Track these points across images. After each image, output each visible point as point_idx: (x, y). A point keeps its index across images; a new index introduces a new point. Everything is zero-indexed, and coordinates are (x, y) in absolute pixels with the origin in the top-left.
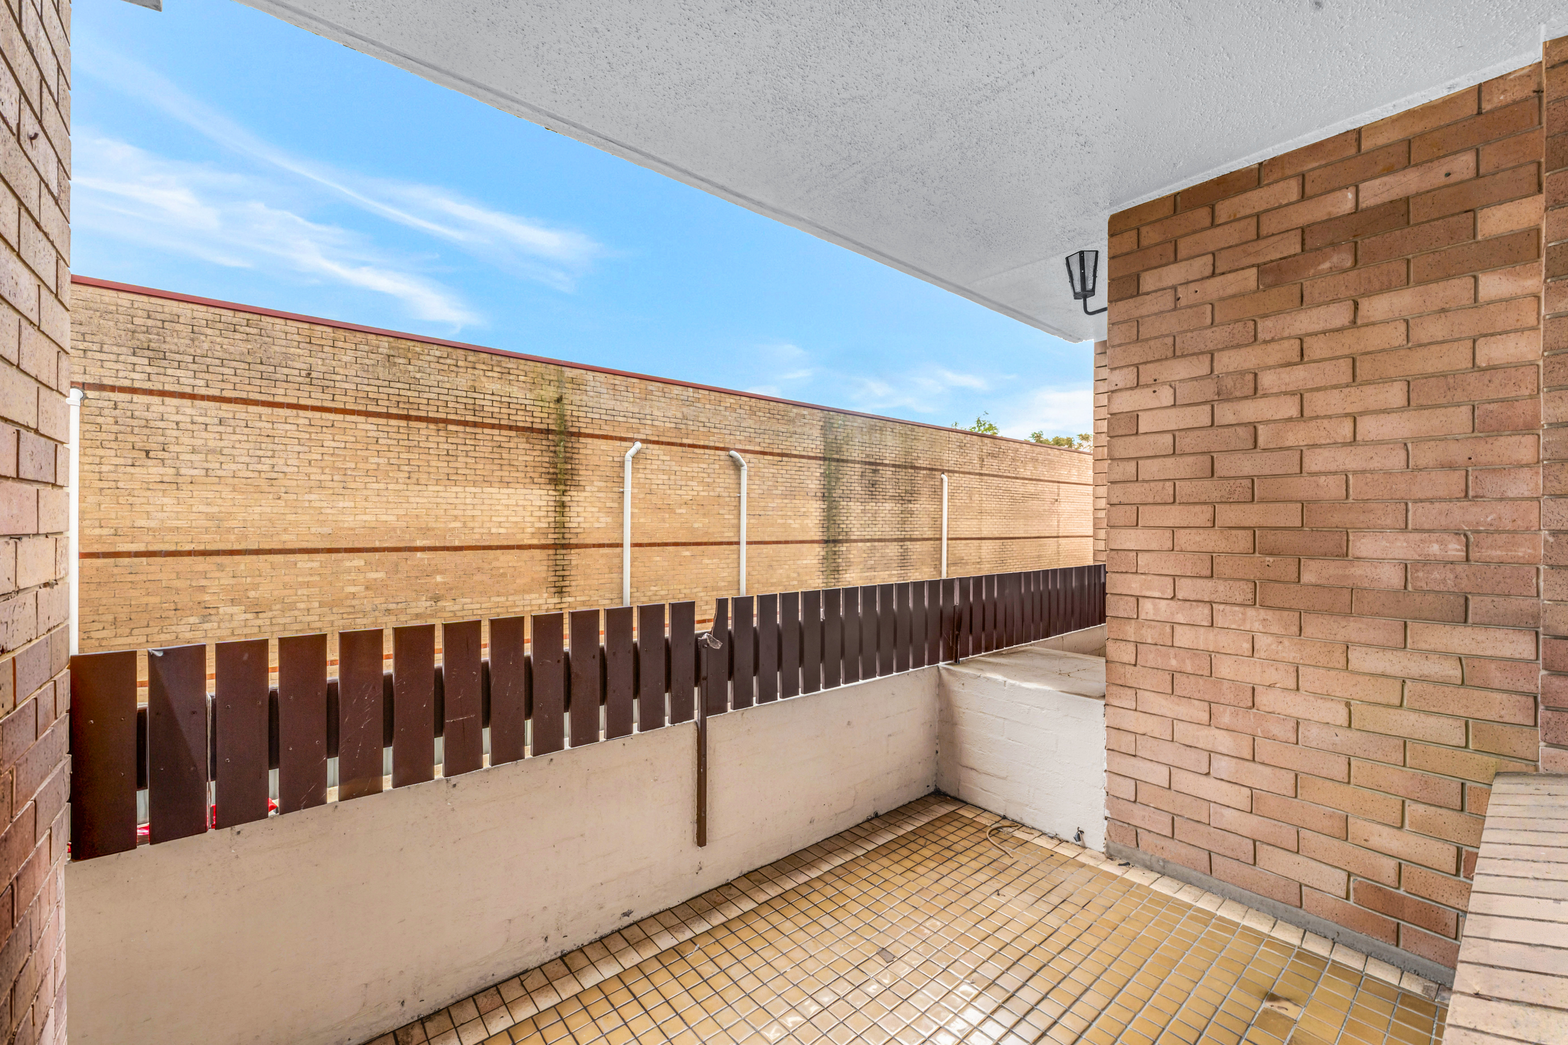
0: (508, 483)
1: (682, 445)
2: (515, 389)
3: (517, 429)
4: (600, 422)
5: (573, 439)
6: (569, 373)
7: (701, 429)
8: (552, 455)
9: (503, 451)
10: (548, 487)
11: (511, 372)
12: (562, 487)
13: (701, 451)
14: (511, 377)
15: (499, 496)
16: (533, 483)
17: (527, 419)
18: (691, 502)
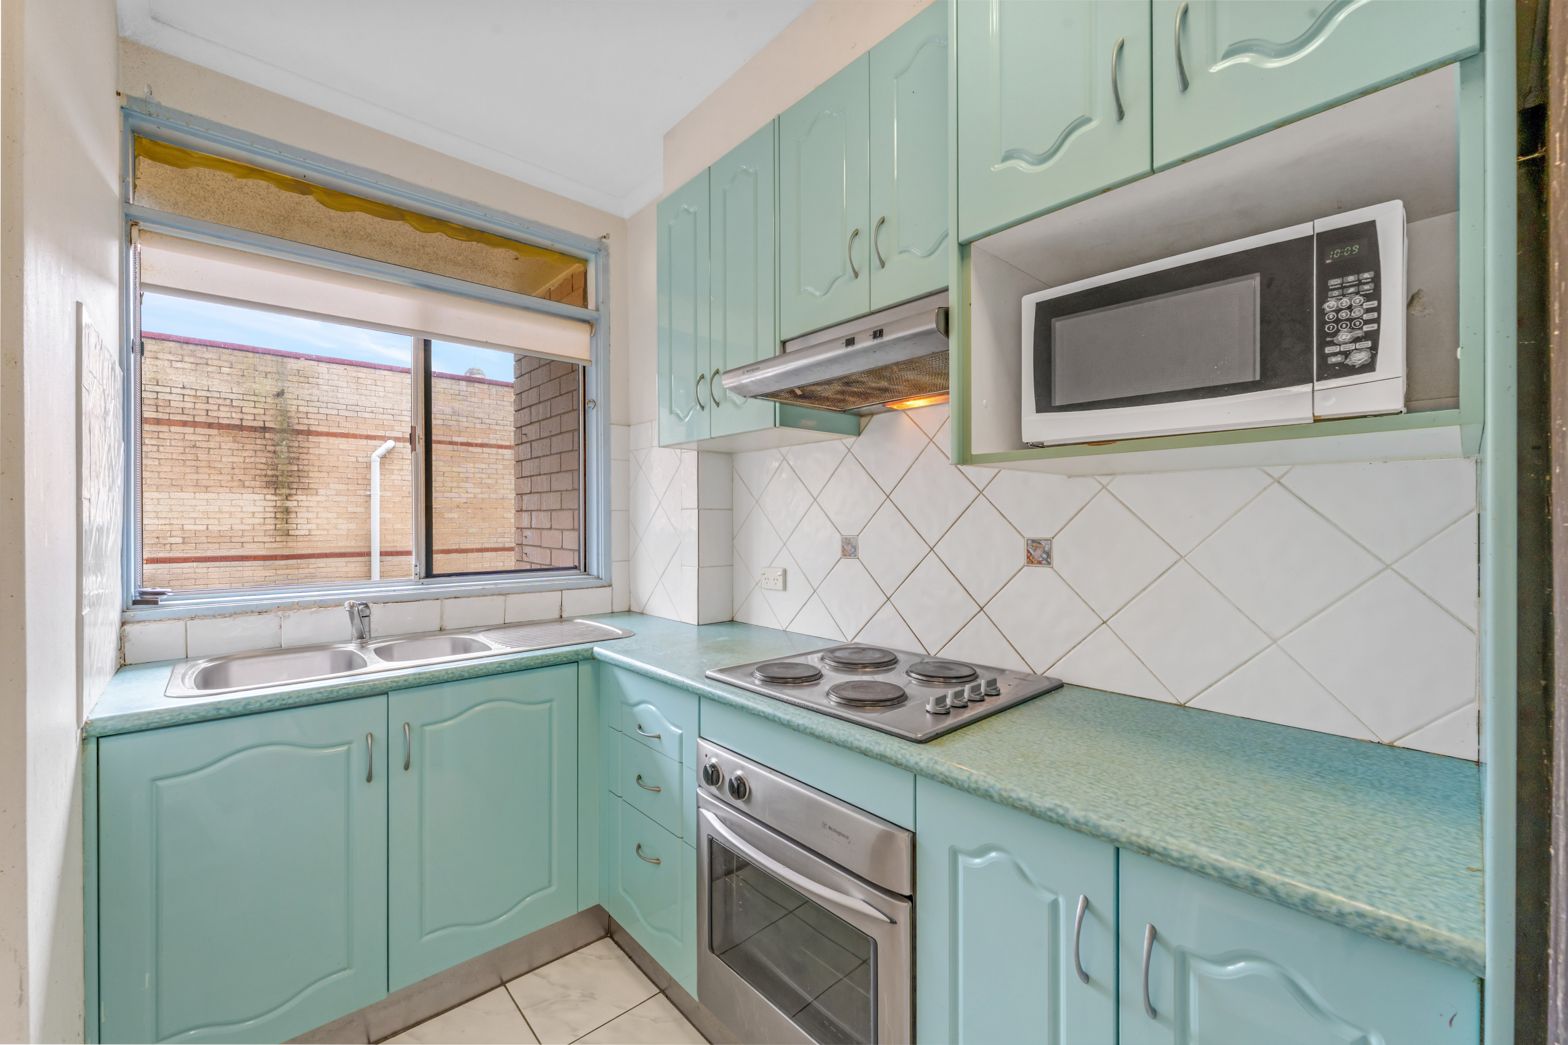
0: (207, 487)
1: (451, 443)
2: (216, 382)
3: (220, 426)
4: (338, 419)
5: (300, 438)
6: (292, 364)
7: (478, 426)
8: (271, 455)
9: (199, 451)
10: (265, 491)
11: (210, 363)
12: (286, 491)
13: (479, 450)
14: (210, 369)
15: (193, 502)
16: (244, 487)
17: (234, 415)
18: (466, 506)
